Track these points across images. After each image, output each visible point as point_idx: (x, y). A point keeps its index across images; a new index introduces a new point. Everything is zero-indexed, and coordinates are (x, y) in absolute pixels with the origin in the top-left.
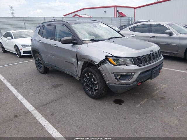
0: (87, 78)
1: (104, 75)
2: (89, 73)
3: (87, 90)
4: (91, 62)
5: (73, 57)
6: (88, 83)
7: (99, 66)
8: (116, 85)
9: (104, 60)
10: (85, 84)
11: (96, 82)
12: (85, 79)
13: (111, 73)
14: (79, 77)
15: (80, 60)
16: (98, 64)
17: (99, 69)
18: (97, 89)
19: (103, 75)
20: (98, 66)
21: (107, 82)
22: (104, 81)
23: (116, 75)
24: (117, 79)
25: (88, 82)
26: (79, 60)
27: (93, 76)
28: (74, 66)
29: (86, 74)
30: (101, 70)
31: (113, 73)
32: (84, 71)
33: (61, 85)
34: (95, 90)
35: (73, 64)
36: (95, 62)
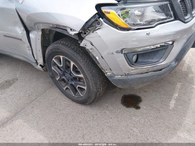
0: (58, 67)
1: (97, 58)
2: (61, 57)
3: (65, 89)
4: (58, 30)
5: (15, 24)
6: (64, 77)
7: (82, 39)
8: (129, 77)
9: (93, 20)
10: (57, 79)
11: (81, 76)
12: (54, 68)
13: (117, 52)
14: (41, 65)
15: (33, 29)
16: (79, 34)
17: (82, 45)
18: (85, 88)
19: (94, 59)
20: (77, 39)
21: (108, 74)
22: (100, 72)
23: (130, 56)
24: (131, 63)
25: (64, 75)
26: (29, 29)
27: (72, 63)
28: (24, 43)
29: (53, 59)
30: (89, 47)
31: (122, 51)
32: (47, 52)
33: (14, 80)
34: (82, 89)
35: (21, 40)
36: (69, 30)
